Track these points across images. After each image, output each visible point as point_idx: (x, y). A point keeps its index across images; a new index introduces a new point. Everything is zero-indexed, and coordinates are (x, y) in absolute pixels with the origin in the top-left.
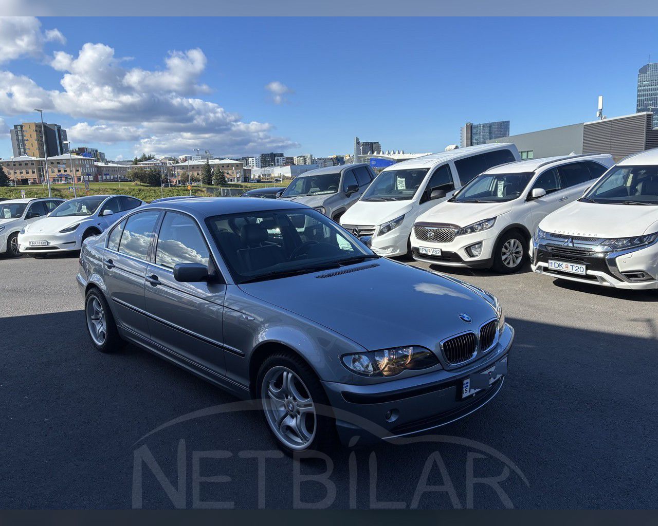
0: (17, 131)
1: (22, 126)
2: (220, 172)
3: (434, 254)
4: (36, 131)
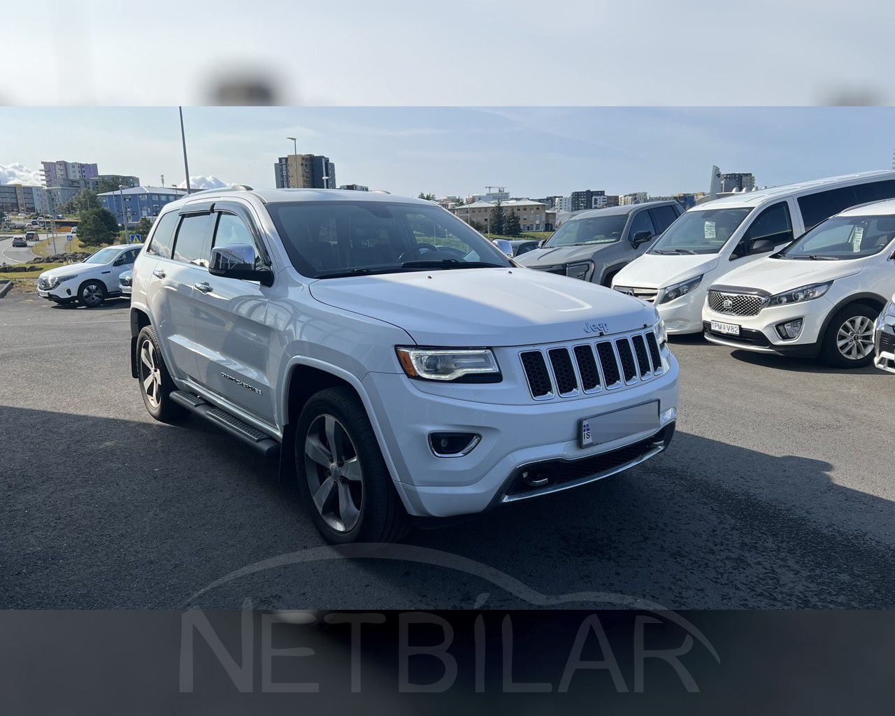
0: (281, 165)
1: (286, 159)
2: (514, 218)
3: (730, 332)
4: (302, 165)
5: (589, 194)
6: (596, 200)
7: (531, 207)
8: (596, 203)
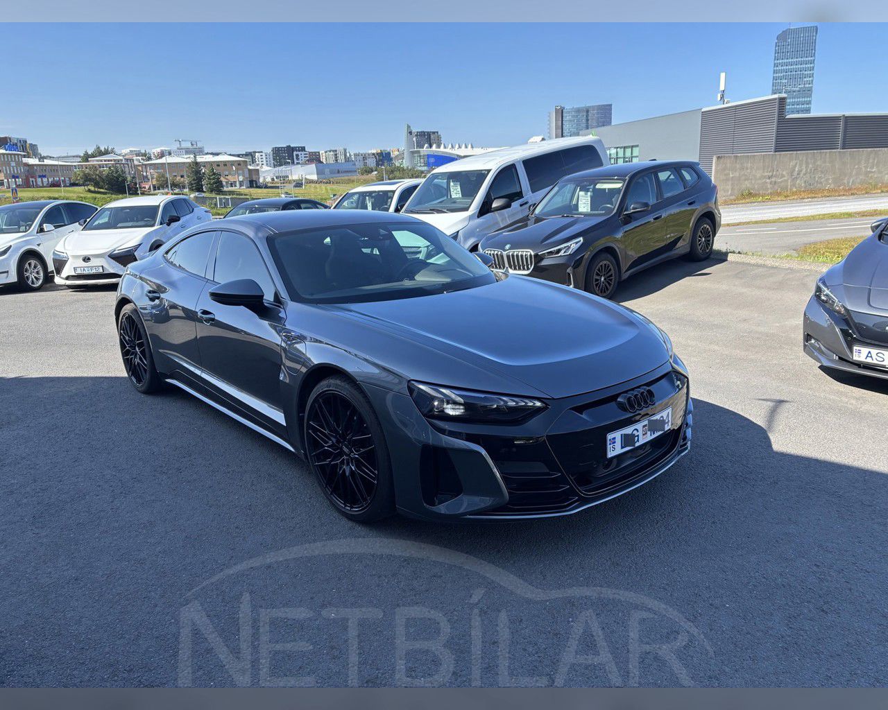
5: (290, 150)
6: (297, 155)
7: (232, 163)
8: (298, 159)
